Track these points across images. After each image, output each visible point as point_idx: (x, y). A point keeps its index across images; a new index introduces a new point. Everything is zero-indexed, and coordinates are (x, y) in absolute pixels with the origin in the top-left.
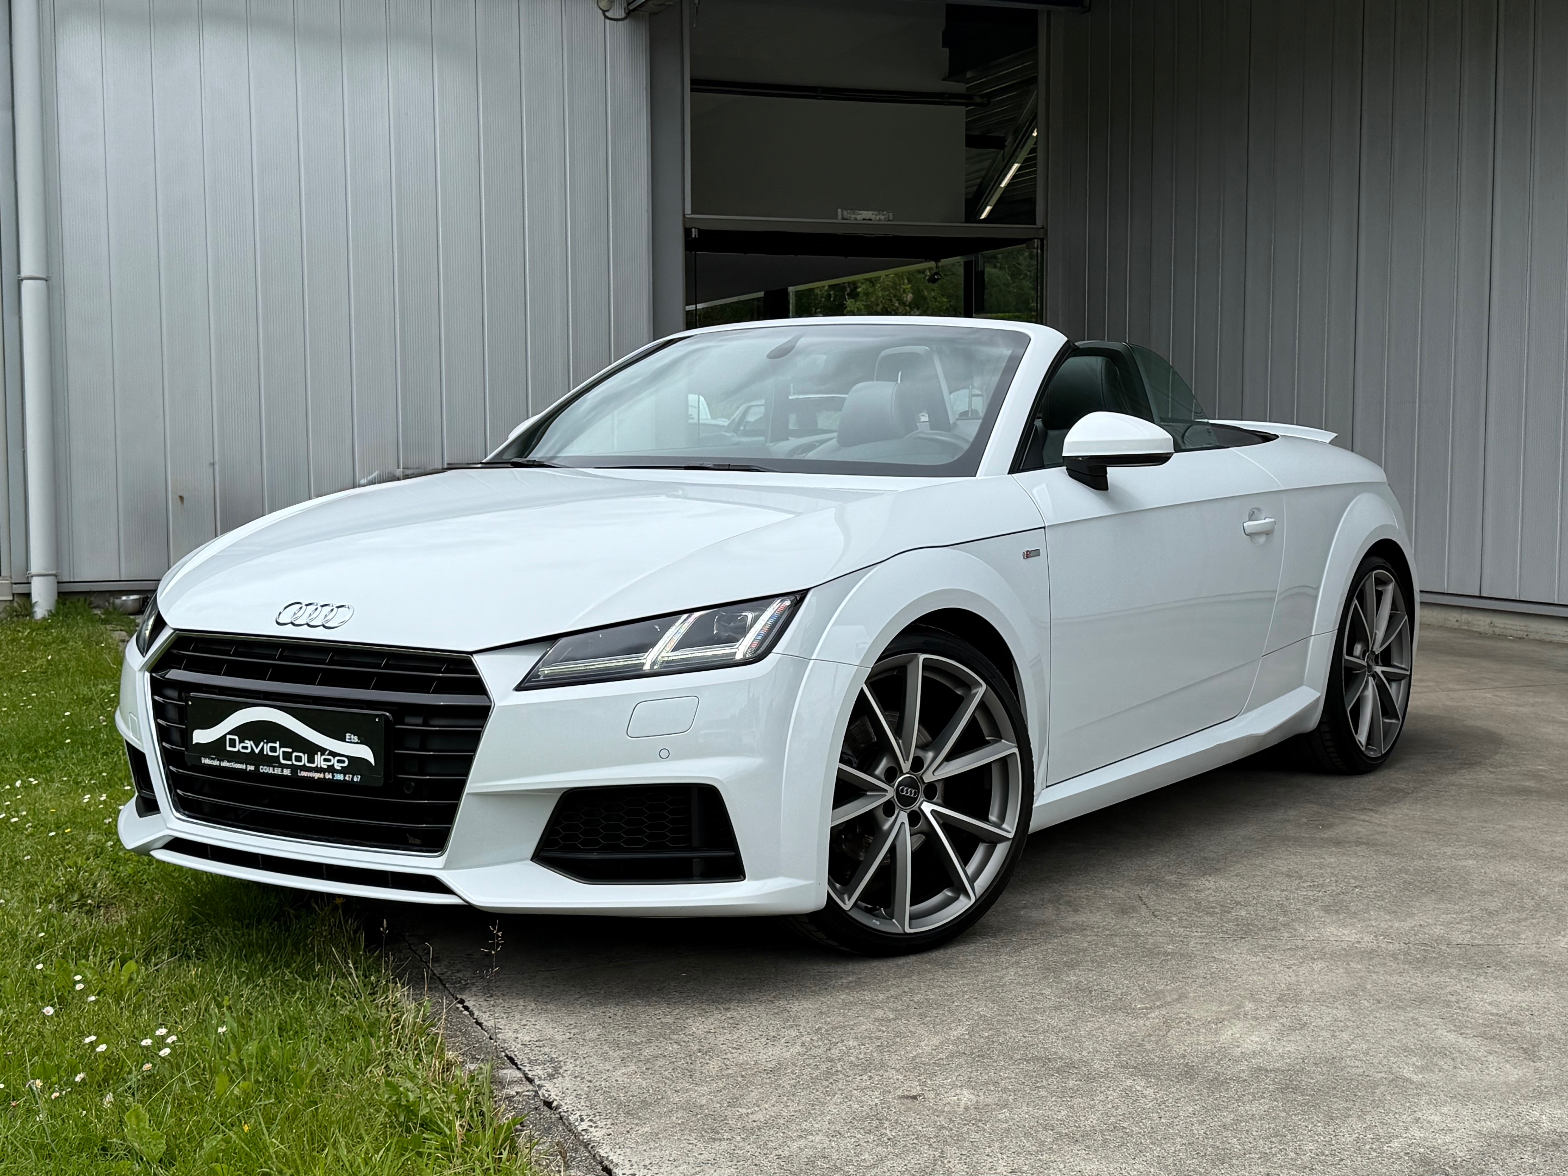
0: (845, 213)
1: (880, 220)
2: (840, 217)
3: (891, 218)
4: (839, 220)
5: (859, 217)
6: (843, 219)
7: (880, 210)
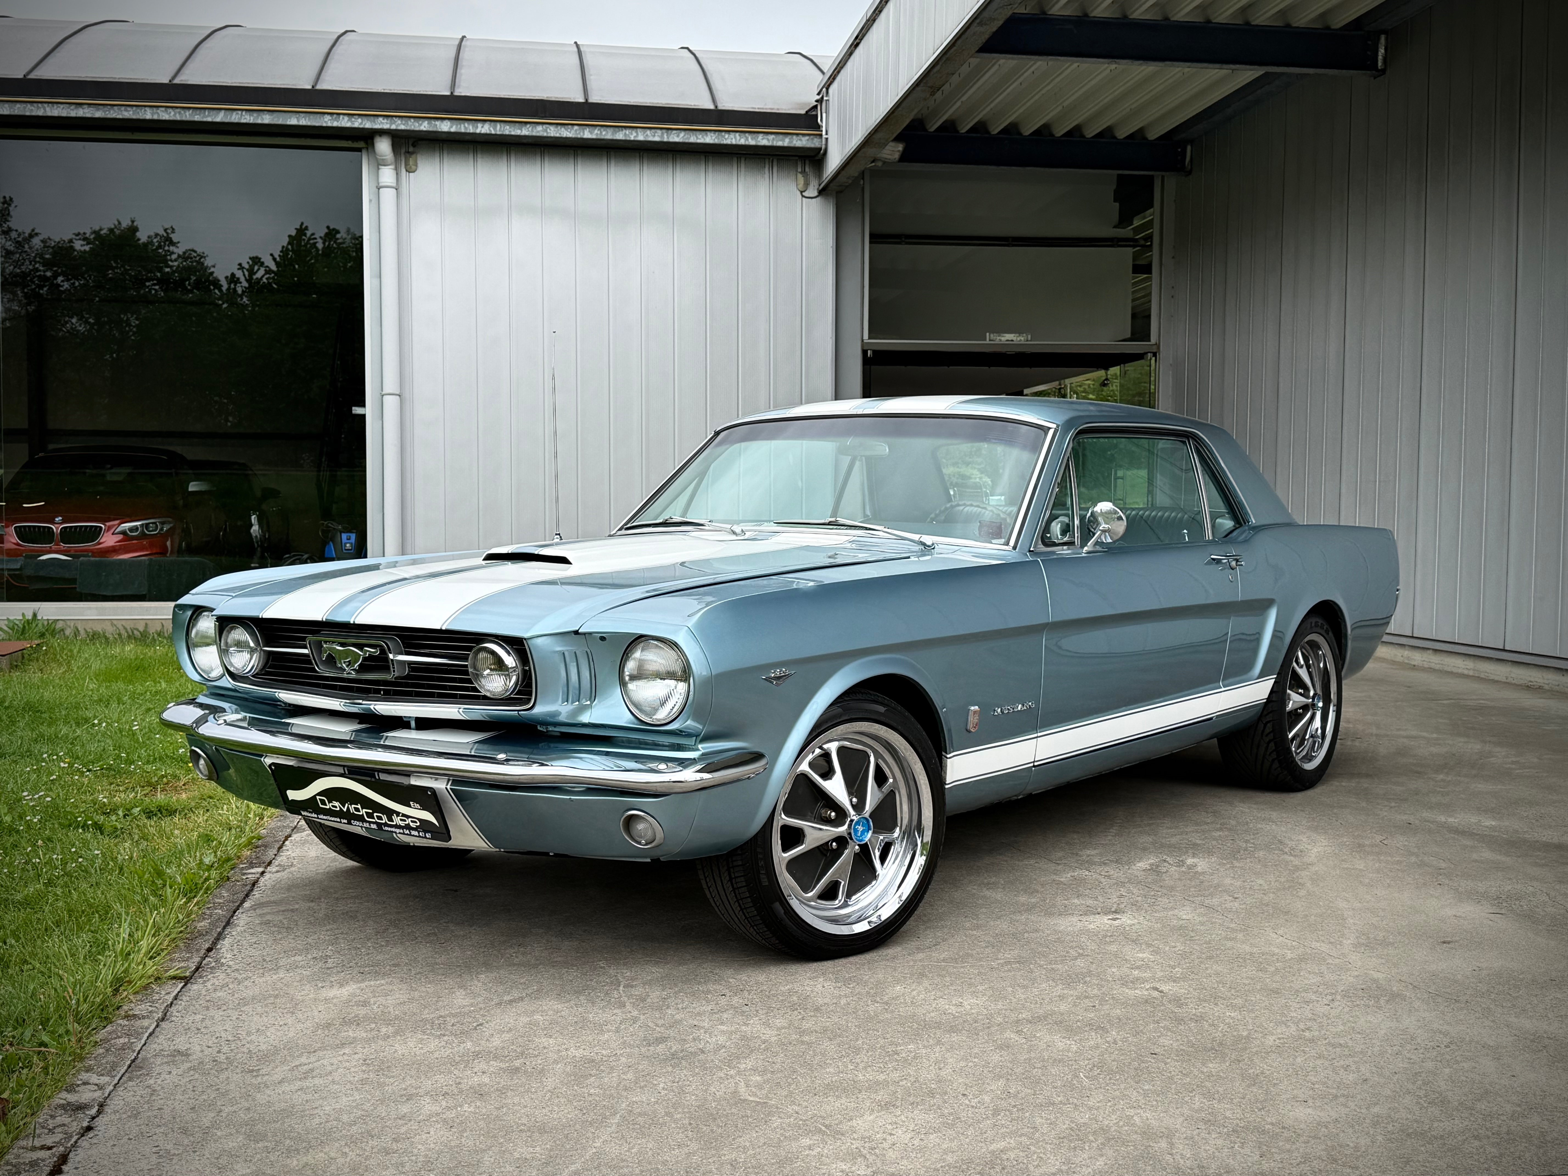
0: (992, 335)
1: (1021, 340)
2: (988, 339)
3: (1029, 339)
4: (988, 342)
5: (1003, 339)
6: (990, 340)
7: (1020, 333)
